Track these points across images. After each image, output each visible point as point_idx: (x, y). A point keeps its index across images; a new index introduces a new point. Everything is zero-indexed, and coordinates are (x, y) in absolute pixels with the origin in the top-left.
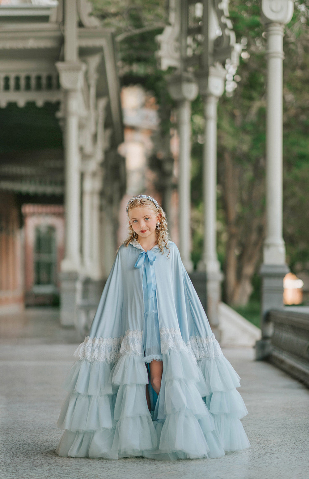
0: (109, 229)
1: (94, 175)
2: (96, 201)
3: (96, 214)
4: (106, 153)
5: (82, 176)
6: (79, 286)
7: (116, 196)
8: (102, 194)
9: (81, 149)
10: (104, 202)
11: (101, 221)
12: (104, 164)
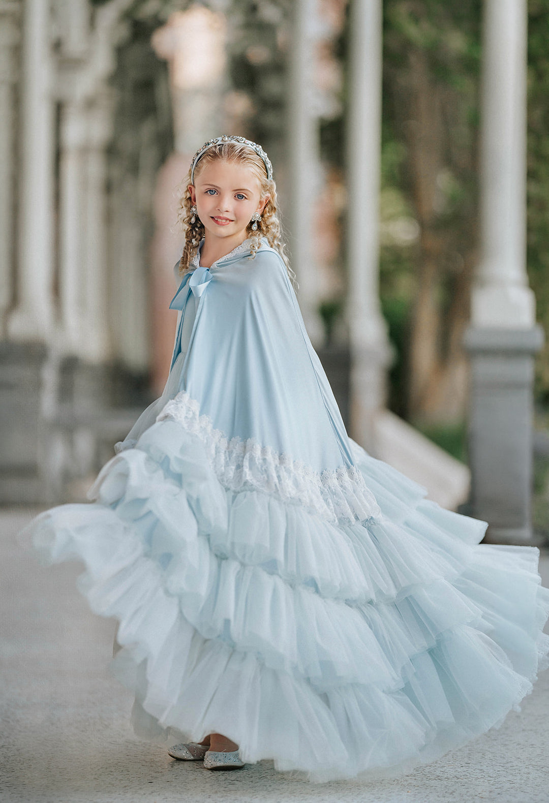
0: (130, 236)
1: (90, 104)
2: (96, 168)
3: (95, 202)
4: (120, 51)
5: (59, 110)
6: (50, 375)
7: (148, 157)
8: (111, 151)
9: (57, 46)
10: (116, 173)
11: (109, 218)
12: (116, 78)
